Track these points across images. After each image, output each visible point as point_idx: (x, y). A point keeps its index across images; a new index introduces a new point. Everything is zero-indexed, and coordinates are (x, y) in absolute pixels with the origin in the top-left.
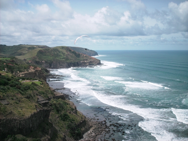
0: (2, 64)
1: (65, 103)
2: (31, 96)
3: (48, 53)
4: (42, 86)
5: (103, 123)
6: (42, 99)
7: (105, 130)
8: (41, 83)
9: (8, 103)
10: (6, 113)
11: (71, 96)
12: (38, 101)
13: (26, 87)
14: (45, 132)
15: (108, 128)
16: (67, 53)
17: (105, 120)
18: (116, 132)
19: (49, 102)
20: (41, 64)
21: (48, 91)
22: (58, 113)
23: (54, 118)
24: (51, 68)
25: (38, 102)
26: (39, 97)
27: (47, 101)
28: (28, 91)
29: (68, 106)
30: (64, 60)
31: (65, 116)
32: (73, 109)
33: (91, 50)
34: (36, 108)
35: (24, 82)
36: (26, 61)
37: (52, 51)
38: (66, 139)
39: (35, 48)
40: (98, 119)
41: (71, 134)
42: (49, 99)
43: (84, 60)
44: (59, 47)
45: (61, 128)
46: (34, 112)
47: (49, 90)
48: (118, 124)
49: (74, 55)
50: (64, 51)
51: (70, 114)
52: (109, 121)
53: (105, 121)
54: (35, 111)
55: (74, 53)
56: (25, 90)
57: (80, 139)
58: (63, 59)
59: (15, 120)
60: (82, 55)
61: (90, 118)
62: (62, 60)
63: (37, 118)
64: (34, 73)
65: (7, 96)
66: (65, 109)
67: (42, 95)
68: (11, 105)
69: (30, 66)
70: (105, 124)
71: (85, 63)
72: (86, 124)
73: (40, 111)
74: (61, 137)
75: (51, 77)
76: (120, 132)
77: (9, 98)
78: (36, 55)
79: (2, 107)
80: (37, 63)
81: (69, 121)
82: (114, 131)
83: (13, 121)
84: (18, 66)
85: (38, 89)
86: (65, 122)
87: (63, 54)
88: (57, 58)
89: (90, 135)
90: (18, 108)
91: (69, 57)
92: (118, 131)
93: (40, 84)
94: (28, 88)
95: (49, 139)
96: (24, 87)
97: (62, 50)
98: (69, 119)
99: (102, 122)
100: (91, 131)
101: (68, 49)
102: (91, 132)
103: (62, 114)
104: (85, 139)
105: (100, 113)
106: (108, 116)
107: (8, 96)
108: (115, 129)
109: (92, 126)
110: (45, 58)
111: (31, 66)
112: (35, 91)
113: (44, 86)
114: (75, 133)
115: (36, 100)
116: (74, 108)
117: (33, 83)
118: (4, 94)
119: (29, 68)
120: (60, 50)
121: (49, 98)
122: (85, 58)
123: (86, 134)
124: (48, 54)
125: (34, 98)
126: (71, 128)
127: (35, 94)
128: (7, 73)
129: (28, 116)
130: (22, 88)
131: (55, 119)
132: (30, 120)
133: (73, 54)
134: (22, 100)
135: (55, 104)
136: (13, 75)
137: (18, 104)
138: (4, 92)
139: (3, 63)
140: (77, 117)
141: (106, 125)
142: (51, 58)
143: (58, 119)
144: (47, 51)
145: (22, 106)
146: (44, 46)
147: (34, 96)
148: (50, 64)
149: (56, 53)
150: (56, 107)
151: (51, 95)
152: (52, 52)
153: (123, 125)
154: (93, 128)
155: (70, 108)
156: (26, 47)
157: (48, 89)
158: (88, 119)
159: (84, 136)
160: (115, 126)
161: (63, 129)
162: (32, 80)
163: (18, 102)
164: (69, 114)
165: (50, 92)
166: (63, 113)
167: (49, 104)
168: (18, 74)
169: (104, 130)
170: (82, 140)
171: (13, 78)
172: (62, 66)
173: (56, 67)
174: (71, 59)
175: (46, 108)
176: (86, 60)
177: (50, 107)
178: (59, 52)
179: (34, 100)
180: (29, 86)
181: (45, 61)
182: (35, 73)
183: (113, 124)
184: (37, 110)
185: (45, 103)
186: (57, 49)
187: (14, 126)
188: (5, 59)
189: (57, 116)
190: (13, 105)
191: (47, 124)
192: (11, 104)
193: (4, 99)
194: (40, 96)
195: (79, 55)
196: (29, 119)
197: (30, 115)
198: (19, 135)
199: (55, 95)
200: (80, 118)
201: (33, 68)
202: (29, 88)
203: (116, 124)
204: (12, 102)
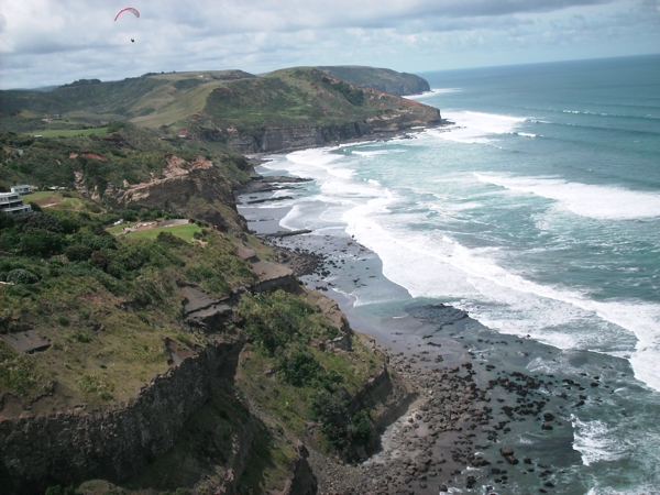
0: (62, 157)
1: (302, 306)
2: (153, 293)
3: (245, 98)
4: (203, 244)
5: (459, 374)
6: (201, 303)
7: (471, 407)
8: (199, 230)
9: (45, 343)
10: (33, 391)
11: (331, 262)
12: (183, 311)
13: (134, 256)
14: (210, 454)
15: (482, 399)
16: (315, 93)
17: (470, 360)
18: (516, 415)
19: (234, 309)
20: (224, 141)
21: (227, 262)
22: (272, 355)
23: (256, 377)
24: (262, 151)
25: (185, 316)
26: (188, 292)
27: (225, 307)
28: (141, 270)
29: (312, 318)
30: (305, 117)
31: (303, 363)
32: (333, 332)
33: (404, 75)
34: (169, 351)
35: (133, 229)
36: (167, 133)
37: (259, 87)
38: (310, 464)
39: (201, 82)
40: (440, 359)
41: (331, 439)
42: (233, 298)
43: (379, 113)
44: (286, 71)
45: (285, 418)
46: (154, 375)
47: (233, 258)
48: (524, 379)
49: (340, 98)
50: (306, 86)
51: (323, 354)
52: (484, 367)
53: (469, 366)
54: (163, 369)
55: (341, 88)
56: (129, 269)
57: (370, 455)
58: (300, 115)
59: (73, 420)
60: (369, 95)
61: (409, 355)
62: (298, 117)
63: (172, 398)
64: (186, 180)
65: (41, 313)
66: (300, 335)
67: (201, 285)
68: (58, 352)
69: (170, 156)
70: (469, 378)
71: (383, 124)
72: (389, 388)
73: (188, 361)
74: (285, 461)
75: (258, 185)
76: (535, 414)
77: (47, 321)
78: (205, 109)
79: (14, 365)
80: (209, 136)
81: (317, 385)
82: (508, 410)
83: (64, 426)
84: (122, 161)
85: (185, 259)
86: (301, 389)
87: (300, 95)
88: (280, 113)
89: (410, 433)
90: (90, 361)
91: (325, 105)
92: (527, 413)
93: (197, 236)
94: (139, 259)
95: (228, 485)
96: (126, 256)
97: (298, 81)
98: (319, 374)
99: (457, 370)
100: (414, 416)
101: (318, 76)
102: (411, 421)
103: (289, 356)
104: (389, 452)
105: (447, 330)
106: (480, 341)
107: (43, 312)
108: (511, 400)
109: (418, 394)
110: (236, 116)
111: (174, 157)
112: (170, 270)
113: (211, 243)
114: (344, 435)
115: (178, 307)
116: (338, 325)
117: (162, 236)
118: (28, 302)
119: (166, 166)
120: (291, 82)
121: (232, 294)
122: (382, 106)
123: (393, 430)
124: (247, 100)
125: (168, 300)
126: (326, 416)
127: (173, 283)
128: (68, 196)
129: (126, 400)
130: (114, 265)
131: (260, 380)
132: (140, 415)
133: (339, 94)
134: (110, 319)
135: (257, 319)
136: (87, 206)
137: (87, 341)
138: (27, 295)
139: (68, 154)
140: (351, 363)
141: (473, 386)
142: (256, 115)
143: (273, 378)
144: (243, 92)
145: (107, 349)
146: (232, 72)
147: (169, 290)
148: (255, 137)
149: (275, 94)
150: (261, 329)
151: (241, 280)
152: (262, 92)
153: (542, 382)
154: (421, 402)
155: (323, 326)
156: (167, 82)
157: (229, 256)
158: (400, 358)
159: (386, 440)
160: (510, 387)
161: (294, 421)
162: (163, 220)
163: (86, 332)
164: (318, 355)
165: (234, 266)
166: (292, 350)
167: (235, 318)
168: (126, 189)
169: (464, 406)
170: (377, 459)
171: (89, 219)
172: (300, 142)
173: (281, 148)
174: (330, 114)
175: (219, 339)
176: (386, 112)
177: (239, 330)
178: (288, 90)
179: (168, 309)
180: (145, 252)
181: (237, 128)
182: (191, 182)
183: (503, 378)
184: (170, 362)
185: (217, 316)
186: (278, 79)
187: (71, 445)
188: (87, 132)
189: (269, 366)
190: (66, 348)
191: (224, 415)
192: (57, 347)
193: (26, 329)
194: (195, 290)
195: (361, 94)
196: (133, 410)
197: (136, 394)
198: (95, 482)
199: (256, 277)
200: (367, 366)
201: (183, 161)
202: (148, 260)
203: (513, 379)
204: (61, 335)
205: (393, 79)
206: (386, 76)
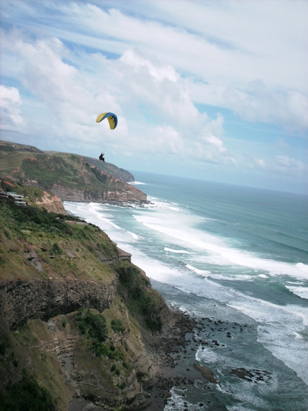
9: (75, 257)
16: (81, 171)
19: (114, 264)
27: (111, 263)
29: (139, 275)
30: (75, 183)
32: (147, 283)
37: (51, 160)
39: (13, 149)
43: (115, 190)
44: (66, 154)
45: (132, 312)
49: (95, 177)
50: (76, 166)
55: (95, 171)
60: (110, 178)
62: (71, 182)
71: (117, 197)
78: (21, 166)
85: (96, 239)
87: (73, 170)
88: (62, 178)
90: (89, 266)
91: (86, 179)
93: (97, 231)
97: (73, 162)
101: (84, 162)
103: (133, 288)
110: (37, 174)
112: (92, 242)
117: (86, 227)
118: (66, 240)
120: (68, 161)
122: (117, 186)
124: (44, 166)
127: (94, 248)
129: (108, 282)
130: (75, 234)
133: (94, 174)
137: (86, 260)
138: (65, 237)
142: (49, 176)
144: (42, 161)
149: (59, 167)
151: (115, 253)
152: (52, 163)
174: (89, 185)
176: (118, 190)
178: (66, 165)
180: (83, 232)
181: (38, 181)
186: (62, 158)
194: (100, 252)
195: (106, 177)
196: (109, 285)
202: (84, 236)
204: (79, 255)
205: (115, 171)
206: (111, 168)
